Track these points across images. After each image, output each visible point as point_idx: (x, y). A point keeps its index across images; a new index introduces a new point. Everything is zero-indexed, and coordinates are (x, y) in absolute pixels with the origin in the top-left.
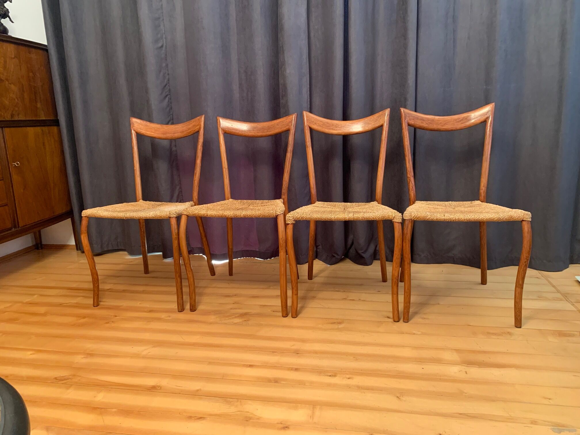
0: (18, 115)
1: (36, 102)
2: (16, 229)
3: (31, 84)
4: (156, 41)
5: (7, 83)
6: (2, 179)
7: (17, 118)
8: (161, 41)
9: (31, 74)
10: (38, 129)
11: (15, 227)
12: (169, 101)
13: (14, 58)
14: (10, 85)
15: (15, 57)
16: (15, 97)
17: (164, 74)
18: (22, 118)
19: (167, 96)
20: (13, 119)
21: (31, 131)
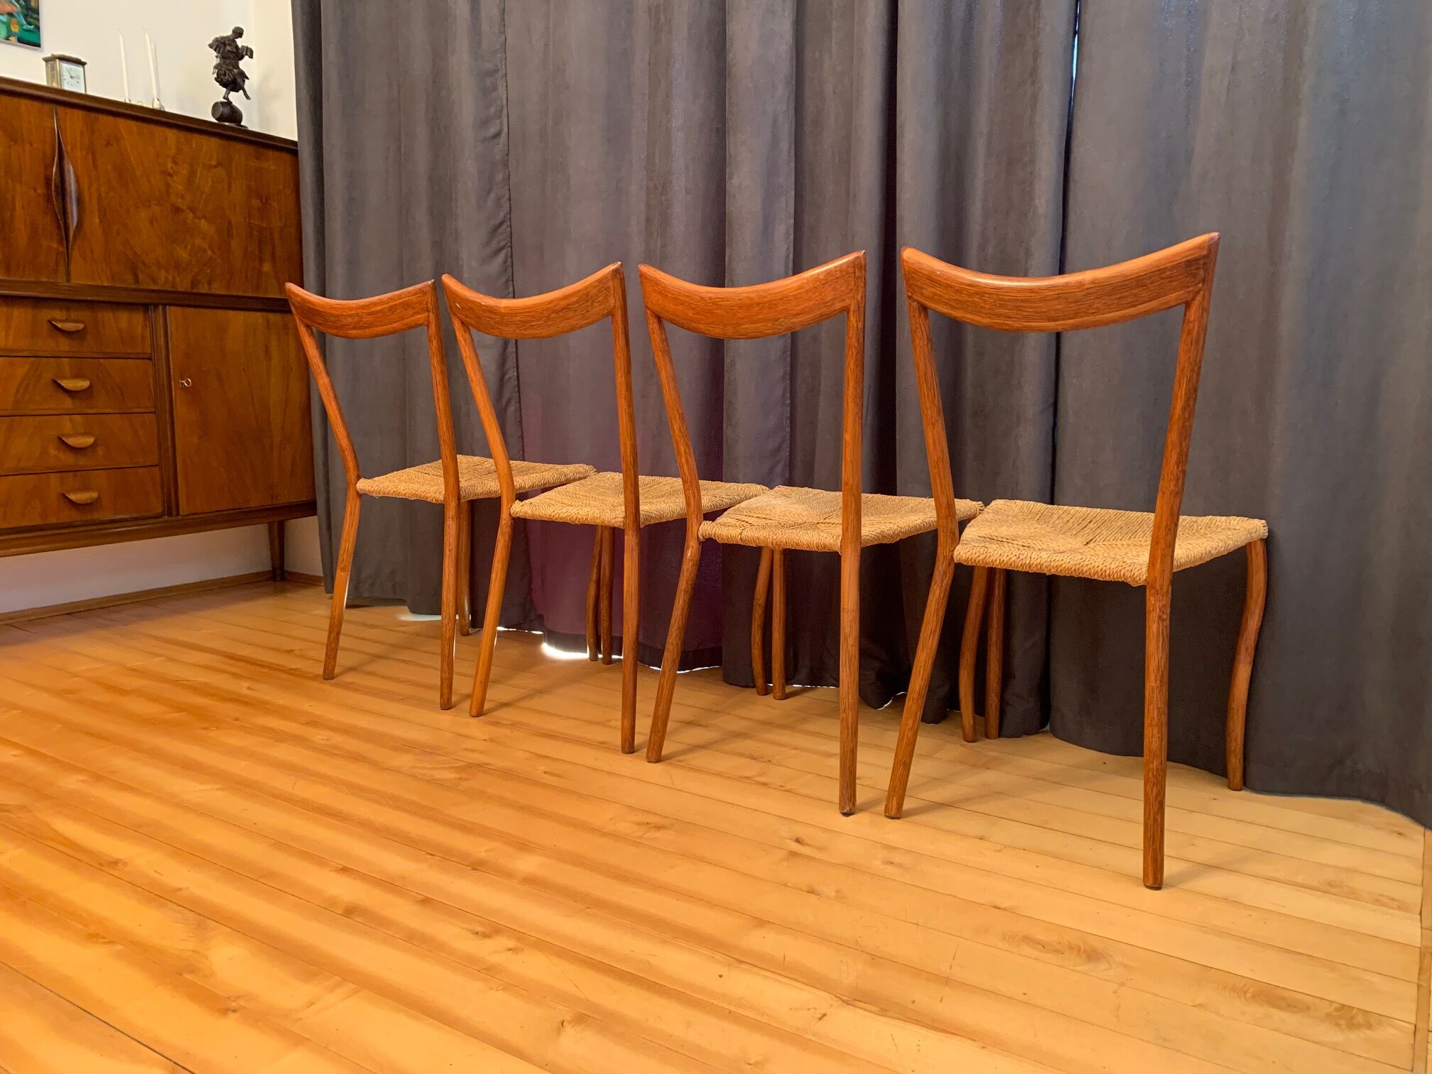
0: (210, 283)
1: (261, 260)
2: (170, 519)
3: (252, 221)
4: (485, 123)
5: (191, 215)
6: (153, 410)
7: (207, 288)
8: (498, 122)
9: (256, 203)
10: (258, 317)
11: (170, 514)
12: (505, 262)
13: (215, 167)
14: (197, 221)
15: (219, 164)
16: (206, 246)
17: (499, 199)
18: (218, 289)
19: (502, 249)
20: (195, 291)
21: (237, 320)
